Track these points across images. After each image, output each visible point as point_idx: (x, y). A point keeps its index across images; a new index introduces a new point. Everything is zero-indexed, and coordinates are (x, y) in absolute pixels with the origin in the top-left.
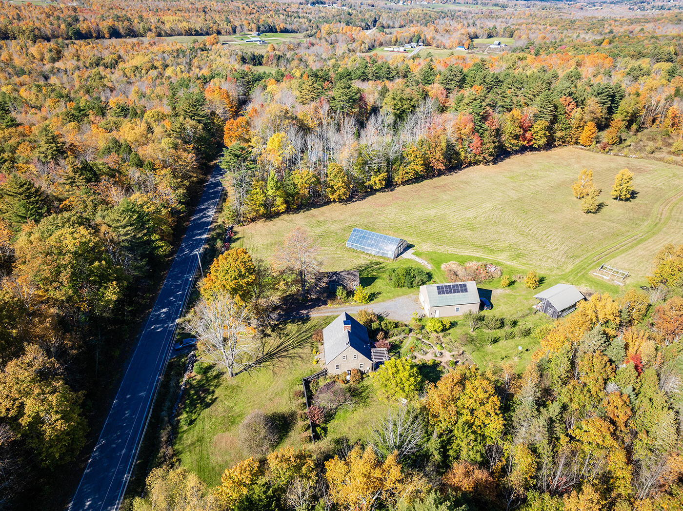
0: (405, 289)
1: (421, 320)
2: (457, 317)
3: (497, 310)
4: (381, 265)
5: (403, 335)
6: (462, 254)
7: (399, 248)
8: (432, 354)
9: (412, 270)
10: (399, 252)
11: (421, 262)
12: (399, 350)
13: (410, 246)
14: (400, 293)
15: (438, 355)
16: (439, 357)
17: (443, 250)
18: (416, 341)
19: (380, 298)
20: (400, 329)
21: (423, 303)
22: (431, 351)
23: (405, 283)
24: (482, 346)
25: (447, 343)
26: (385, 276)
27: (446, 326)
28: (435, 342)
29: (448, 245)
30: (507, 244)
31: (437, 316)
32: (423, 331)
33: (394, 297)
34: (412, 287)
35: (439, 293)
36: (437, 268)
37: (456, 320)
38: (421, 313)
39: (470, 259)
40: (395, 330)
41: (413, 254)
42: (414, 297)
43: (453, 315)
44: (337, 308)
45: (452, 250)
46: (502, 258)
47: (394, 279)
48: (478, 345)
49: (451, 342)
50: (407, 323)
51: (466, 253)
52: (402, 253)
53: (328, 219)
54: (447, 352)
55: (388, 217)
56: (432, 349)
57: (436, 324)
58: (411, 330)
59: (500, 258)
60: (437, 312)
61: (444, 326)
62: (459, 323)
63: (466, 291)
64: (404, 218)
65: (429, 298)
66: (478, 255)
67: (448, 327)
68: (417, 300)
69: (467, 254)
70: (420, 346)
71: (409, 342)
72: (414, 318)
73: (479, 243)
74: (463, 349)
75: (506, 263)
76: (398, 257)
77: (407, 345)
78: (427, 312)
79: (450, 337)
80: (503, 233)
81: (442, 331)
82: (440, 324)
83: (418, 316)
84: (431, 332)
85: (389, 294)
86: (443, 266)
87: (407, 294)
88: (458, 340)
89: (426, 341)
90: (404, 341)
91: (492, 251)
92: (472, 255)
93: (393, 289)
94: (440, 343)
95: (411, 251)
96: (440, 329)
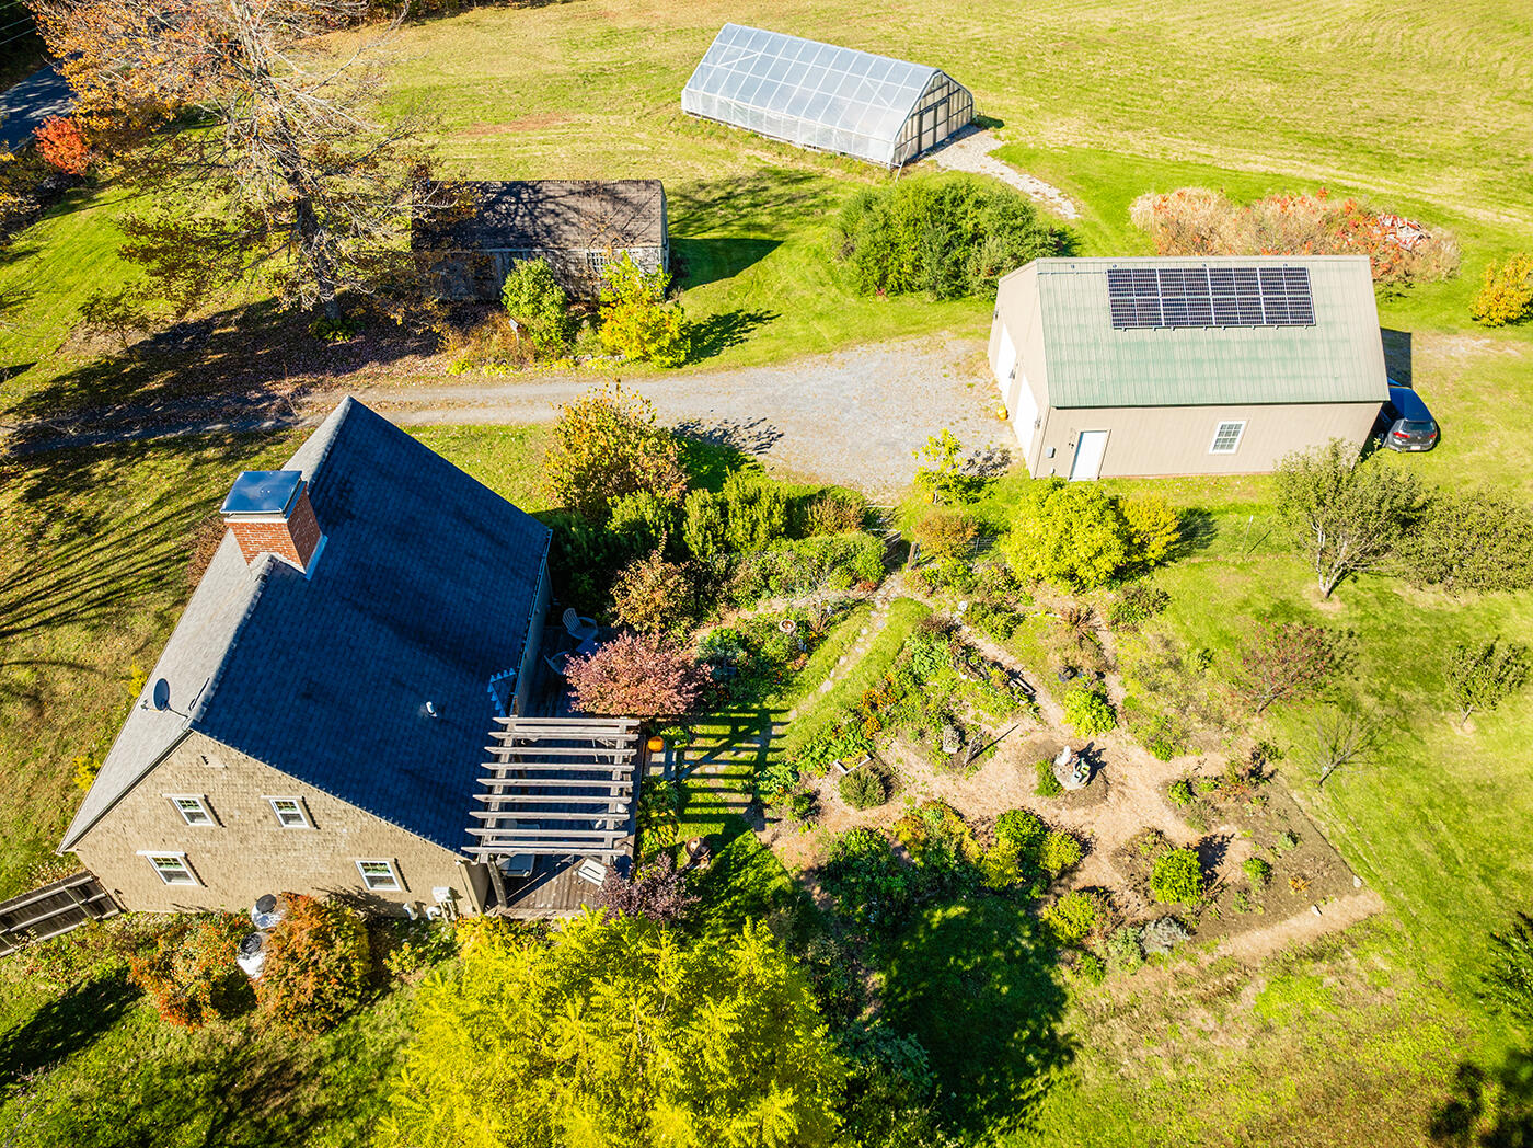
0: (918, 304)
1: (976, 485)
2: (1217, 483)
3: (1468, 457)
4: (805, 186)
5: (833, 590)
6: (1240, 166)
7: (928, 119)
8: (1022, 763)
9: (970, 202)
10: (927, 142)
11: (1030, 188)
12: (771, 702)
13: (978, 124)
14: (886, 322)
15: (1071, 783)
16: (1074, 799)
17: (1145, 145)
18: (914, 645)
19: (758, 341)
20: (813, 545)
21: (1004, 383)
22: (1015, 733)
23: (917, 268)
24: (1404, 715)
25: (1141, 673)
26: (817, 235)
27: (1142, 546)
28: (1056, 661)
29: (1165, 129)
30: (1456, 138)
31: (1087, 469)
32: (982, 567)
33: (845, 341)
34: (958, 292)
35: (1122, 317)
36: (1107, 215)
37: (1204, 501)
38: (979, 441)
39: (1280, 184)
40: (782, 554)
41: (994, 154)
42: (959, 347)
43: (1194, 469)
44: (493, 383)
45: (1184, 148)
46: (1445, 189)
47: (862, 242)
48: (1368, 702)
49: (1176, 665)
50: (881, 501)
51: (1258, 163)
52: (937, 147)
53: (654, 25)
54: (1138, 753)
55: (910, 26)
56: (1027, 722)
57: (1079, 532)
58: (896, 555)
59: (1434, 191)
60: (1093, 445)
61: (1132, 542)
62: (1224, 524)
63: (1303, 315)
64: (976, 30)
65: (1052, 345)
66: (1317, 172)
67: (1156, 549)
68: (973, 366)
69: (1263, 169)
70: (937, 683)
71: (862, 651)
72: (929, 477)
73: (1317, 128)
74: (1263, 729)
75: (1470, 212)
76: (913, 160)
77: (848, 666)
78: (1024, 440)
79: (1165, 623)
80: (1431, 95)
81: (1119, 574)
82: (1104, 534)
83: (961, 458)
84: (1039, 580)
85: (820, 327)
86: (1141, 208)
87: (919, 327)
88: (1221, 654)
89: (989, 647)
90: (836, 635)
91: (1385, 160)
92: (1287, 171)
93: (852, 301)
94: (1088, 666)
95: (981, 141)
96: (1105, 565)
